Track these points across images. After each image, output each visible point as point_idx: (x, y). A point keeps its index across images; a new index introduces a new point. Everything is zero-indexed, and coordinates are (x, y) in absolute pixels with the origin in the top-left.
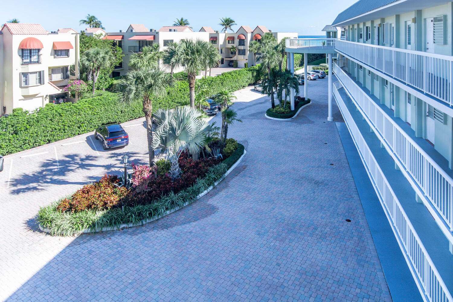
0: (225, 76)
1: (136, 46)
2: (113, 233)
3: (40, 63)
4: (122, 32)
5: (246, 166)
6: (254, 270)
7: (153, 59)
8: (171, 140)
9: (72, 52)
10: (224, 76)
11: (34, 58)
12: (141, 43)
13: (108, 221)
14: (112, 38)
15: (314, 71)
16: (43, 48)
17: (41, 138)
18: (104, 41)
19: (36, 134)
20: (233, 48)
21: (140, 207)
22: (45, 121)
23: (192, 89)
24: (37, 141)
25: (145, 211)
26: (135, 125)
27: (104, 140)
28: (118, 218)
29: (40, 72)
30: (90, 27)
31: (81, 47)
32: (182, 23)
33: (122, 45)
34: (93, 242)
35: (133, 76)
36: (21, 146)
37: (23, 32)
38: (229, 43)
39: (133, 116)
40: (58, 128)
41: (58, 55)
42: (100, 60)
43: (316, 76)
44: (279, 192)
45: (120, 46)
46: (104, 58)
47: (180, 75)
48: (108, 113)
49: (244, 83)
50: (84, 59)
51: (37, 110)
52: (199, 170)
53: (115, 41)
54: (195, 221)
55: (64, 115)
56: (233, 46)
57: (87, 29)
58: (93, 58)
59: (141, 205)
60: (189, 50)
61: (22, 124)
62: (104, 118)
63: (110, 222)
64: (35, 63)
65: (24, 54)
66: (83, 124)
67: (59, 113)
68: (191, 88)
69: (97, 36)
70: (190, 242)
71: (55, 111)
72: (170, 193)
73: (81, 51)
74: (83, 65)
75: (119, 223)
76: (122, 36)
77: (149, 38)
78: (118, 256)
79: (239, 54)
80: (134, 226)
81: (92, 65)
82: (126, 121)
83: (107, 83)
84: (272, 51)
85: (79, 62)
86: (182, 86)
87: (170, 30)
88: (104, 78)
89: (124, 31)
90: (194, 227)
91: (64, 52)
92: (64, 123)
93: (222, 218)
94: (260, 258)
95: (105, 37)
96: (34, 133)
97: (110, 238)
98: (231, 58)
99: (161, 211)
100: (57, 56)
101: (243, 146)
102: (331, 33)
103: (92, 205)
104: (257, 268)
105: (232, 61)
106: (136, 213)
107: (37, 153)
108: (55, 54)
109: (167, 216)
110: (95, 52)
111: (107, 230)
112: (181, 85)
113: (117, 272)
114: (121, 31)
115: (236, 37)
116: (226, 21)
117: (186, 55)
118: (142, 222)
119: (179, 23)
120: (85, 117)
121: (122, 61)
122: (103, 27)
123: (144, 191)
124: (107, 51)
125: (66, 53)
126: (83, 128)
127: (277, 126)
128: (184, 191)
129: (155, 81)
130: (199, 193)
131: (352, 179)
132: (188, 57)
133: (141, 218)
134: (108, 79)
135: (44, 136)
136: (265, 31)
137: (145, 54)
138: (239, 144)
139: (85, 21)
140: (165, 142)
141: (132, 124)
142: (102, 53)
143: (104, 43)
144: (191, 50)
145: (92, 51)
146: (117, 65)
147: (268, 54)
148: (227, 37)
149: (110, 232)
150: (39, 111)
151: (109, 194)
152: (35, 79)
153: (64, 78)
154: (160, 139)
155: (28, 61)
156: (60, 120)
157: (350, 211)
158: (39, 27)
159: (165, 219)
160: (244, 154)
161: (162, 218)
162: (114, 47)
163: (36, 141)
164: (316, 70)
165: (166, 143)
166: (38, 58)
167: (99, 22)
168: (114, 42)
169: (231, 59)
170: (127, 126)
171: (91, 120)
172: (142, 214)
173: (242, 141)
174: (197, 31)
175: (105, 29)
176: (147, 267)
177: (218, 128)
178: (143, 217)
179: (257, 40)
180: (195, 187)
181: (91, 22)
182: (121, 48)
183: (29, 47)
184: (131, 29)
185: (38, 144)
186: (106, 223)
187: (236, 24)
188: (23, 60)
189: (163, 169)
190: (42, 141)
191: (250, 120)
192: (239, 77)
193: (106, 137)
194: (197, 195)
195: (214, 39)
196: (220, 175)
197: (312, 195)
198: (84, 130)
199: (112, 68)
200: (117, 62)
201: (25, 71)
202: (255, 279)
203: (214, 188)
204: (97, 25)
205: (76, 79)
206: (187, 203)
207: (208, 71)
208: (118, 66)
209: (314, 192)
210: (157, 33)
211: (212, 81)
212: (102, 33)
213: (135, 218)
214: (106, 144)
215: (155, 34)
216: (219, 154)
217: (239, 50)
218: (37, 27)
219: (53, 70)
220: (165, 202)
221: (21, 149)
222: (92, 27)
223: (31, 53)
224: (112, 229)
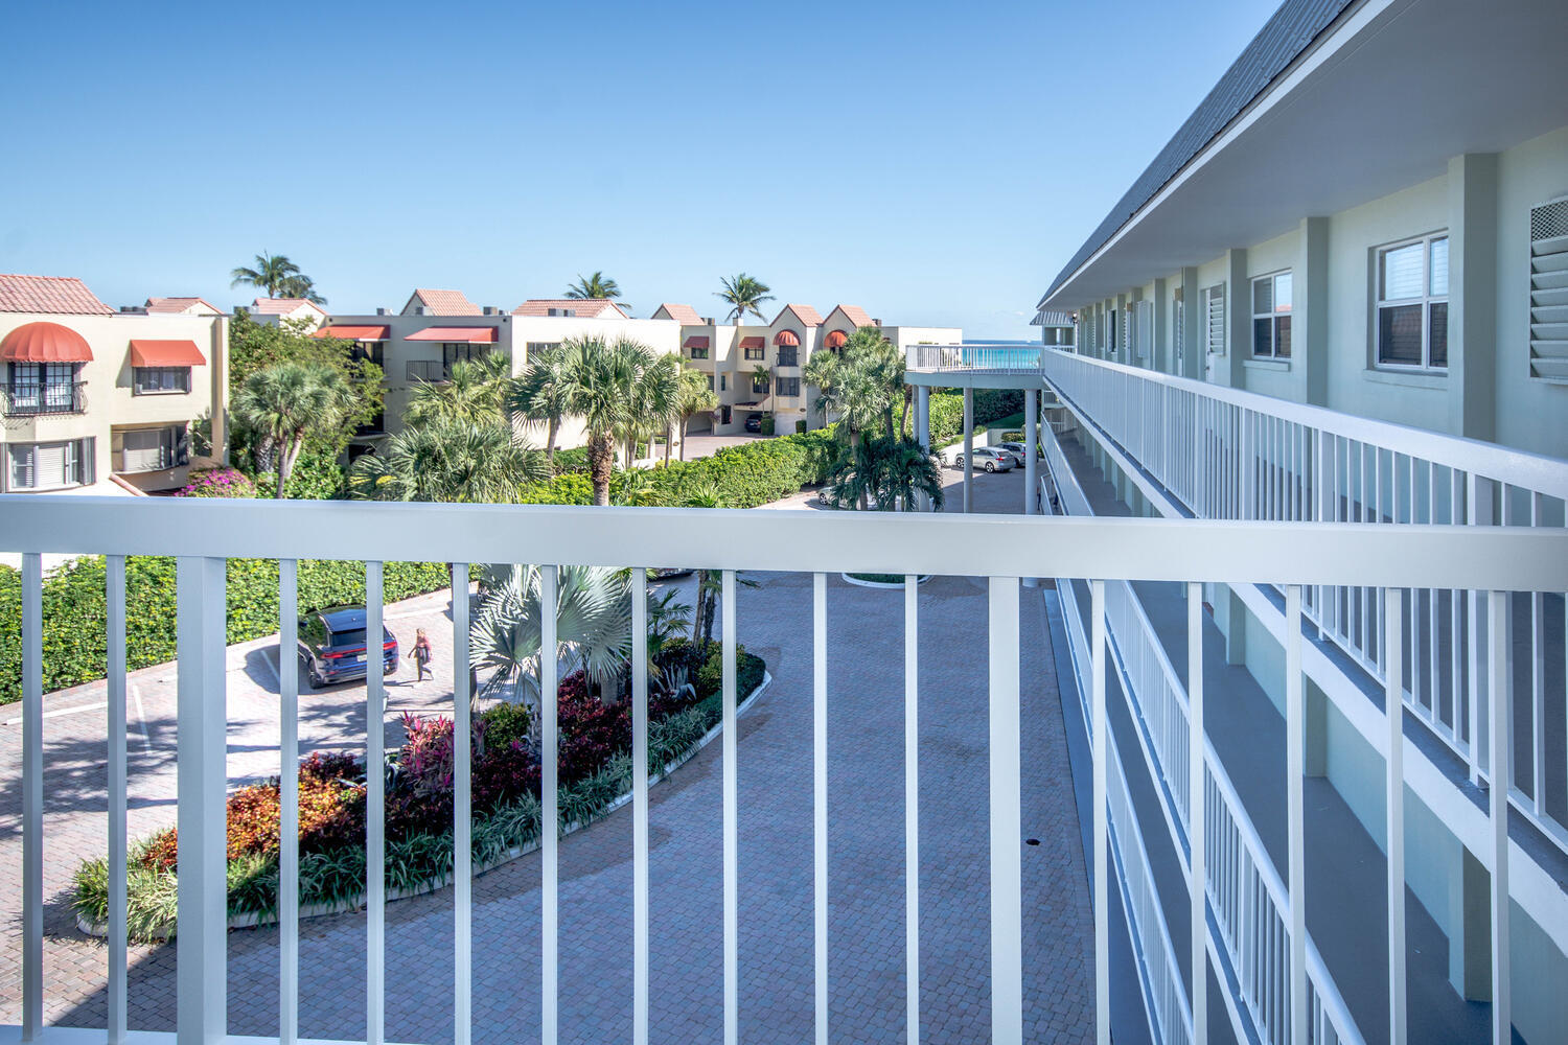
0: (728, 459)
1: (435, 362)
2: (334, 921)
3: (81, 412)
4: (386, 314)
5: (767, 717)
6: (757, 982)
7: (488, 403)
8: (528, 638)
9: (201, 376)
10: (725, 458)
11: (57, 394)
12: (451, 351)
13: (318, 886)
14: (346, 335)
15: (1004, 447)
16: (92, 359)
17: (81, 658)
18: (320, 344)
19: (63, 646)
20: (761, 373)
21: (425, 838)
22: (99, 601)
23: (602, 487)
24: (69, 667)
25: (442, 849)
26: (424, 612)
27: (311, 659)
28: (350, 874)
29: (79, 443)
30: (272, 295)
31: (233, 360)
32: (598, 291)
33: (385, 357)
34: (265, 951)
35: (410, 444)
36: (7, 686)
37: (13, 305)
38: (747, 357)
39: (416, 584)
40: (147, 625)
41: (148, 387)
42: (301, 402)
43: (1008, 460)
44: (855, 781)
45: (378, 359)
46: (317, 398)
47: (581, 456)
48: (329, 573)
49: (787, 482)
50: (245, 398)
51: (67, 566)
52: (617, 731)
53: (358, 344)
54: (595, 871)
55: (171, 580)
56: (760, 368)
57: (259, 302)
58: (279, 396)
59: (429, 834)
60: (591, 369)
61: (12, 611)
62: (314, 590)
63: (324, 887)
64: (59, 410)
65: (18, 381)
66: (241, 611)
67: (151, 575)
68: (597, 485)
69: (294, 325)
70: (576, 926)
71: (138, 568)
72: (524, 797)
73: (233, 374)
74: (243, 419)
75: (354, 890)
76: (382, 329)
77: (479, 336)
78: (348, 978)
79: (780, 392)
80: (404, 895)
81: (275, 420)
82: (394, 601)
83: (329, 481)
84: (863, 380)
85: (225, 411)
86: (584, 489)
87: (552, 312)
88: (317, 463)
89: (394, 309)
90: (592, 887)
91: (172, 376)
92: (168, 609)
93: (677, 858)
94: (777, 950)
95: (324, 331)
96: (56, 642)
97: (324, 936)
98: (755, 404)
99: (493, 849)
100: (144, 388)
101: (761, 661)
102: (1058, 331)
103: (264, 842)
104: (764, 975)
105: (757, 416)
106: (410, 856)
107: (68, 706)
108: (139, 382)
109: (512, 862)
110: (285, 379)
111: (315, 914)
112: (581, 486)
113: (341, 1021)
114: (381, 311)
115: (770, 338)
116: (741, 288)
117: (582, 383)
118: (431, 885)
119: (587, 289)
120: (248, 586)
121: (383, 410)
122: (318, 295)
123: (438, 792)
124: (328, 373)
125: (180, 378)
126: (240, 624)
127: (875, 605)
128: (566, 789)
129: (480, 462)
130: (614, 796)
131: (1061, 739)
132: (586, 390)
133: (428, 871)
134: (332, 468)
135: (95, 652)
136: (862, 320)
137: (459, 386)
138: (750, 656)
139: (253, 274)
140: (510, 647)
141: (412, 610)
142: (311, 382)
143: (318, 349)
144: (597, 370)
145: (273, 373)
146: (365, 424)
147: (852, 388)
148: (741, 339)
149: (321, 919)
150: (78, 568)
151: (324, 809)
152: (61, 466)
153: (169, 462)
154: (493, 634)
155: (34, 402)
156: (157, 599)
157: (1042, 817)
158: (78, 290)
159: (502, 871)
160: (764, 685)
161: (496, 869)
162: (356, 365)
163: (65, 669)
164: (1011, 443)
165: (513, 648)
166: (73, 397)
167: (305, 278)
168: (355, 346)
169: (755, 408)
170: (394, 617)
171: (266, 596)
172: (430, 860)
173: (762, 650)
174: (643, 317)
175: (326, 303)
176: (437, 1001)
177: (688, 608)
178: (433, 866)
179: (837, 349)
180: (602, 778)
181: (272, 279)
182: (381, 365)
183: (38, 357)
184: (416, 304)
185: (70, 678)
186: (312, 892)
187: (772, 298)
188: (12, 400)
189: (504, 731)
190: (85, 667)
191: (794, 589)
192: (770, 462)
193: (320, 647)
194: (607, 802)
195: (698, 345)
196: (682, 744)
197: (945, 784)
198: (241, 628)
199: (347, 433)
200: (365, 411)
201: (19, 438)
202: (754, 1001)
203: (663, 780)
204: (300, 289)
205: (215, 466)
206: (576, 825)
207: (676, 444)
208: (369, 427)
209: (952, 778)
210: (505, 320)
211: (683, 474)
212: (311, 317)
213: (408, 873)
214: (318, 671)
215: (500, 323)
216: (686, 683)
217: (780, 380)
218: (70, 289)
219: (128, 437)
220: (505, 823)
221: (6, 696)
222: (276, 294)
223: (43, 377)
224: (331, 911)
